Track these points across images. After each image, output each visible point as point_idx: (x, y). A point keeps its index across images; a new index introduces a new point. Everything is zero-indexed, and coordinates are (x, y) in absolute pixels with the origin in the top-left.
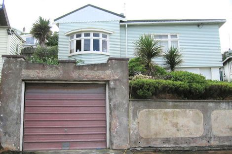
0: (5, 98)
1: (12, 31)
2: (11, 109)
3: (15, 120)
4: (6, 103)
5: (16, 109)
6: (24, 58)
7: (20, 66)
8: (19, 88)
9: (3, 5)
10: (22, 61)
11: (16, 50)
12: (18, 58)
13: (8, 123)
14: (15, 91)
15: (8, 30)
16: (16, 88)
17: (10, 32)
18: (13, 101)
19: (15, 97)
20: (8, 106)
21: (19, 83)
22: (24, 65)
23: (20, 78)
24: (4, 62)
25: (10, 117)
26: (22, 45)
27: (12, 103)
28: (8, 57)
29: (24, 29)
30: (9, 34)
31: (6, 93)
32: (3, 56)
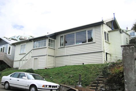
0: (126, 70)
1: (122, 31)
2: (131, 77)
3: (134, 83)
4: (127, 74)
5: (134, 77)
6: (134, 46)
7: (132, 51)
8: (134, 64)
9: (115, 18)
10: (133, 48)
11: (126, 41)
12: (131, 46)
13: (130, 85)
14: (131, 66)
15: (120, 31)
16: (132, 64)
17: (121, 31)
18: (131, 72)
19: (132, 69)
20: (128, 75)
21: (133, 61)
22: (134, 50)
23: (133, 58)
24: (122, 49)
25: (131, 81)
26: (129, 38)
27: (131, 73)
28: (124, 46)
29: (127, 28)
30: (121, 33)
31: (127, 67)
32: (122, 46)
